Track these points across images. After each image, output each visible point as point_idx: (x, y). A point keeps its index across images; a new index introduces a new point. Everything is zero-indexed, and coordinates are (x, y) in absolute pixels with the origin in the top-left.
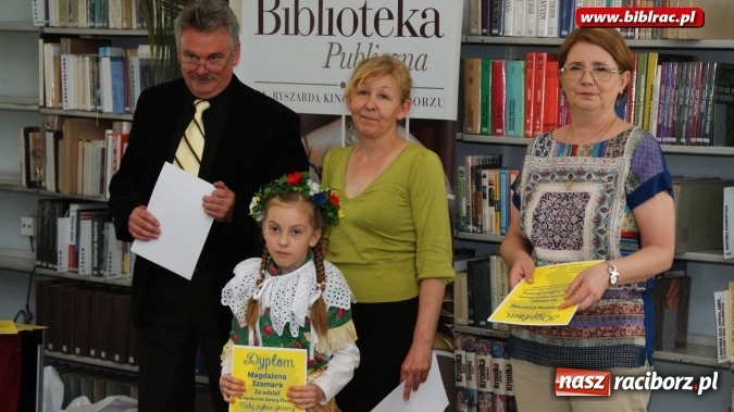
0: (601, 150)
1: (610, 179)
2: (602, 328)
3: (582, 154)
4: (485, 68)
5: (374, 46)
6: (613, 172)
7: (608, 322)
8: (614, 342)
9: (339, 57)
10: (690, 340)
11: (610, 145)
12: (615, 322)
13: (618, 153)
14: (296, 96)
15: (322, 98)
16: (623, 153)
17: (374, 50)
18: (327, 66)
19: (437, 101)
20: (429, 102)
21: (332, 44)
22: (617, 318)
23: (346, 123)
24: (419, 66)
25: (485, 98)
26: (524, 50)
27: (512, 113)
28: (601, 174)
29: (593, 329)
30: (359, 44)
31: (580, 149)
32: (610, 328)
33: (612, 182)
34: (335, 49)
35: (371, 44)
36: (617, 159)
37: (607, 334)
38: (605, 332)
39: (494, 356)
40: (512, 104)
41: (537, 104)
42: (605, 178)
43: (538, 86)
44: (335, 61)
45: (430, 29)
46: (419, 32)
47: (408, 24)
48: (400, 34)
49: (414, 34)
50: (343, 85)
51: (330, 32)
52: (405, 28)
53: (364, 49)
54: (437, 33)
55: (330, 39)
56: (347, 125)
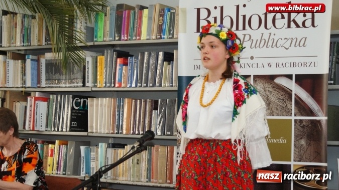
5: (272, 35)
9: (250, 42)
17: (272, 36)
19: (313, 64)
20: (308, 65)
21: (245, 35)
23: (254, 79)
24: (302, 44)
30: (263, 34)
34: (247, 37)
35: (270, 34)
44: (247, 44)
45: (308, 23)
46: (301, 25)
47: (294, 21)
48: (289, 26)
49: (298, 26)
50: (252, 58)
51: (244, 28)
52: (292, 24)
53: (266, 37)
54: (313, 25)
55: (244, 32)
56: (255, 81)
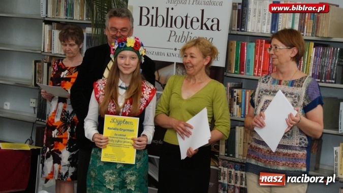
0: (292, 84)
1: (295, 97)
2: (288, 162)
3: (283, 84)
4: (238, 45)
5: (190, 33)
6: (297, 94)
7: (291, 160)
8: (293, 169)
9: (174, 37)
10: (321, 167)
11: (296, 82)
12: (294, 160)
13: (299, 86)
14: (154, 53)
15: (166, 55)
16: (302, 86)
17: (190, 35)
18: (169, 41)
21: (171, 31)
22: (295, 159)
25: (237, 58)
26: (255, 38)
27: (248, 65)
28: (292, 94)
29: (284, 162)
30: (184, 32)
31: (283, 82)
32: (292, 163)
33: (296, 98)
34: (173, 34)
35: (189, 32)
36: (299, 89)
37: (290, 165)
38: (289, 164)
39: (236, 170)
40: (249, 61)
41: (260, 62)
42: (293, 96)
43: (261, 54)
44: (173, 39)
45: (215, 27)
46: (210, 28)
47: (205, 24)
48: (202, 28)
49: (208, 29)
50: (176, 49)
51: (171, 26)
52: (204, 26)
53: (186, 34)
54: (218, 29)
55: (171, 29)
56: (177, 67)
